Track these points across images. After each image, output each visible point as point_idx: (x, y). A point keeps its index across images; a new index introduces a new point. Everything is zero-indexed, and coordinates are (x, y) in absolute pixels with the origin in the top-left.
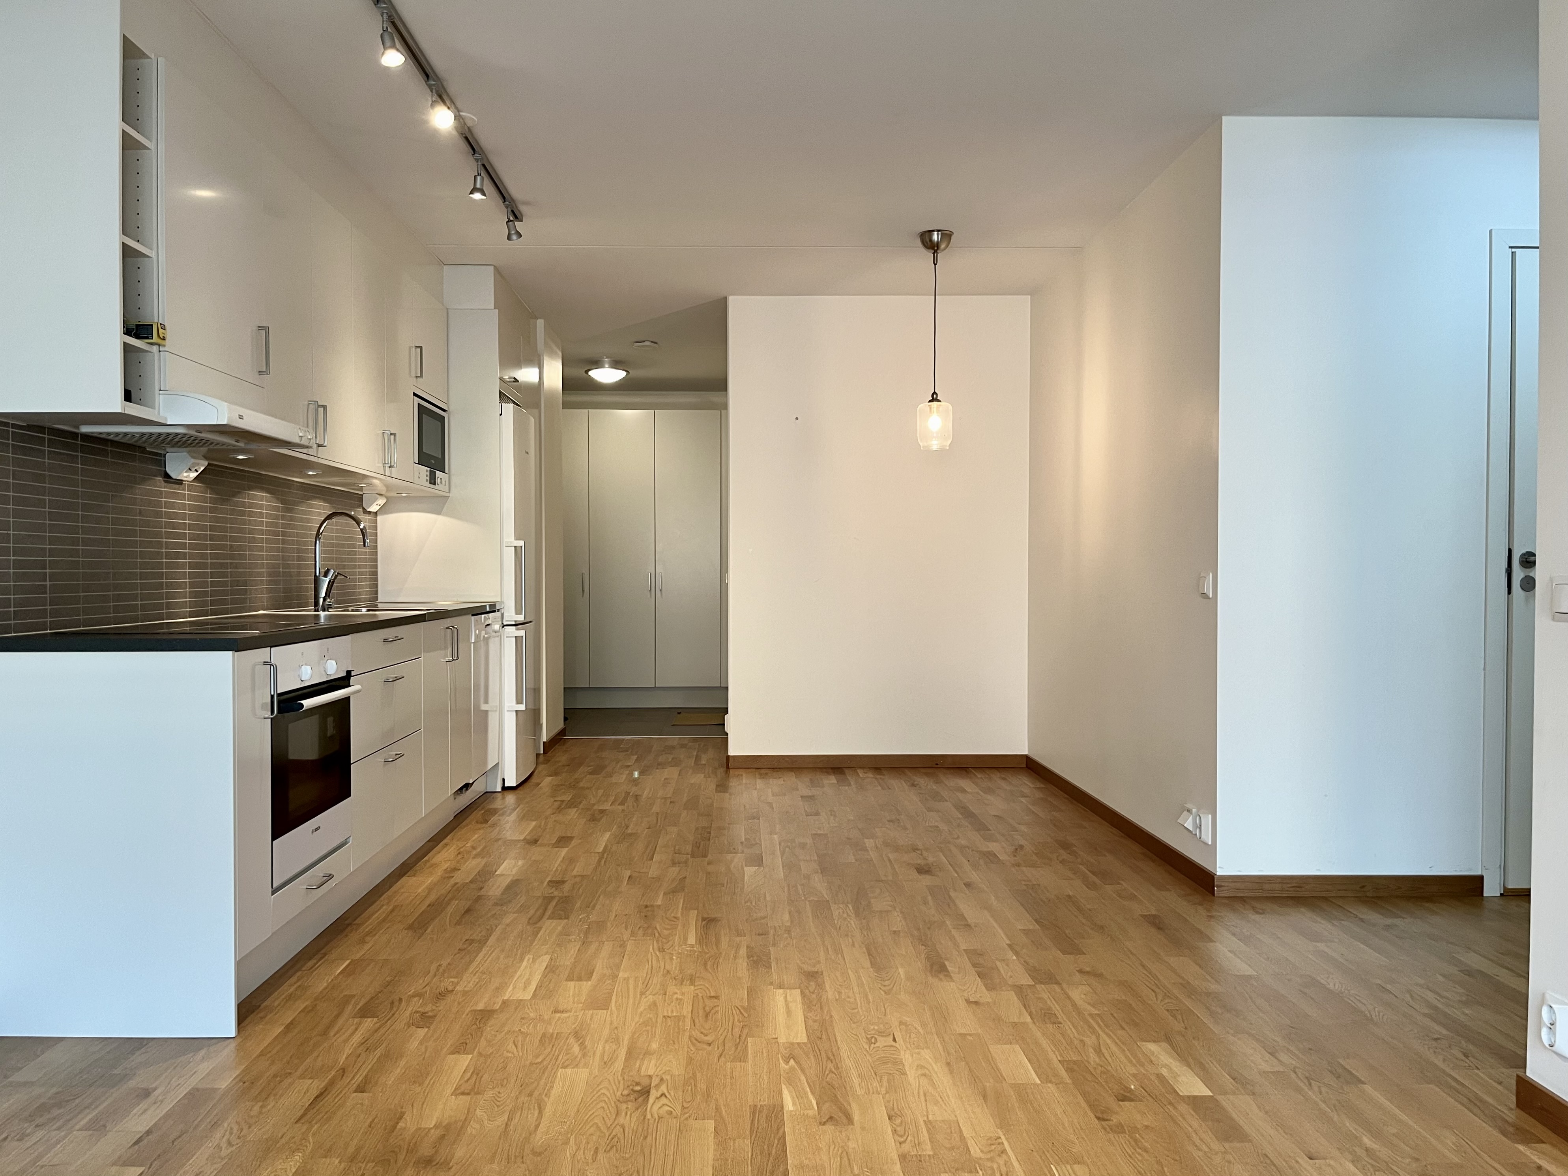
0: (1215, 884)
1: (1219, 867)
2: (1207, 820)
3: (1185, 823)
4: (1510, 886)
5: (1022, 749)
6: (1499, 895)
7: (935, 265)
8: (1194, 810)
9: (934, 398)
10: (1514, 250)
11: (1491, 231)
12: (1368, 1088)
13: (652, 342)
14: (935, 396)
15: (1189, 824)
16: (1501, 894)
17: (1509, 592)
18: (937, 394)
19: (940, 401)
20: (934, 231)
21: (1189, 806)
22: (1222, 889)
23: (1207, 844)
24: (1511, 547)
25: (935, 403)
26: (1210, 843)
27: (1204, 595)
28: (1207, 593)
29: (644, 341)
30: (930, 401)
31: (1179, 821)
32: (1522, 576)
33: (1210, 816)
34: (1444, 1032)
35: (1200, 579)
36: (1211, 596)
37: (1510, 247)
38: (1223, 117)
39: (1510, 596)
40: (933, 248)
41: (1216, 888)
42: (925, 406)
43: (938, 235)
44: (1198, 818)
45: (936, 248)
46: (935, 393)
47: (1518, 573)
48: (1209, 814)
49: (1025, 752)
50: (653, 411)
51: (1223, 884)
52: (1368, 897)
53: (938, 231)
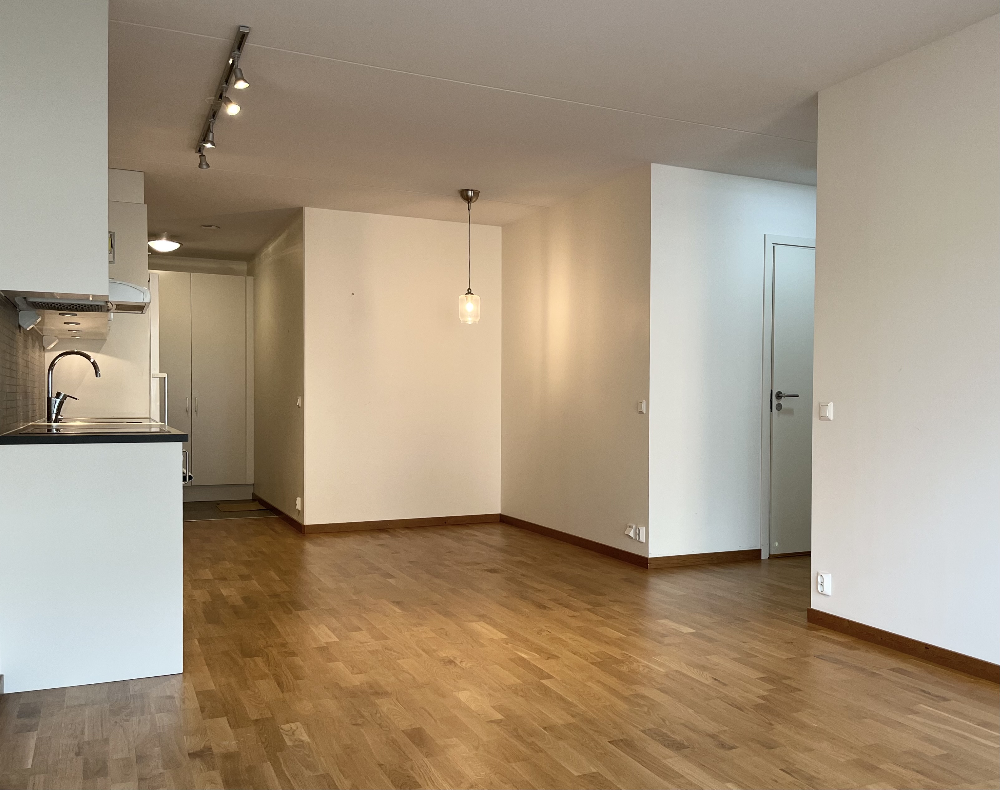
0: (648, 562)
1: (650, 554)
2: (643, 530)
3: (629, 534)
4: (772, 553)
5: (497, 510)
6: (768, 558)
7: (469, 210)
8: (634, 526)
9: (469, 292)
10: (774, 245)
11: (765, 235)
12: (752, 623)
13: (217, 227)
14: (470, 291)
15: (631, 534)
16: (769, 558)
17: (771, 411)
18: (471, 289)
19: (473, 294)
20: (468, 190)
21: (630, 524)
22: (651, 564)
23: (643, 543)
24: (772, 389)
25: (469, 295)
26: (644, 542)
27: (641, 412)
28: (643, 411)
29: (211, 226)
30: (466, 294)
31: (625, 533)
32: (777, 403)
33: (644, 528)
34: (771, 604)
35: (639, 404)
36: (645, 413)
37: (773, 244)
38: (652, 164)
39: (772, 413)
40: (468, 200)
41: (648, 565)
42: (463, 296)
43: (472, 192)
44: (637, 530)
45: (469, 200)
46: (469, 289)
47: (775, 402)
48: (643, 526)
49: (499, 512)
50: (190, 273)
51: (651, 562)
52: (715, 563)
53: (471, 190)
